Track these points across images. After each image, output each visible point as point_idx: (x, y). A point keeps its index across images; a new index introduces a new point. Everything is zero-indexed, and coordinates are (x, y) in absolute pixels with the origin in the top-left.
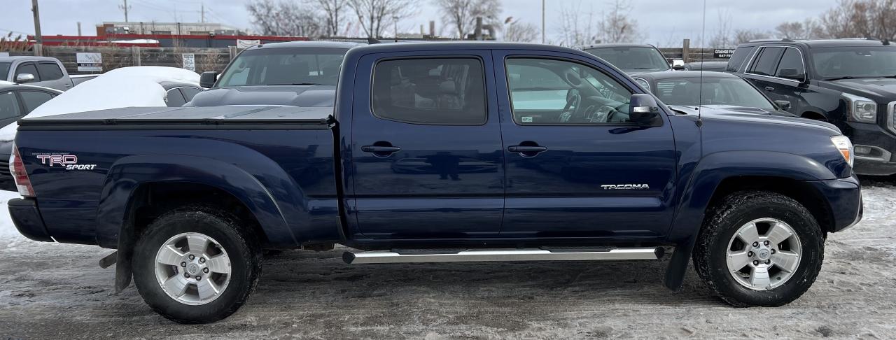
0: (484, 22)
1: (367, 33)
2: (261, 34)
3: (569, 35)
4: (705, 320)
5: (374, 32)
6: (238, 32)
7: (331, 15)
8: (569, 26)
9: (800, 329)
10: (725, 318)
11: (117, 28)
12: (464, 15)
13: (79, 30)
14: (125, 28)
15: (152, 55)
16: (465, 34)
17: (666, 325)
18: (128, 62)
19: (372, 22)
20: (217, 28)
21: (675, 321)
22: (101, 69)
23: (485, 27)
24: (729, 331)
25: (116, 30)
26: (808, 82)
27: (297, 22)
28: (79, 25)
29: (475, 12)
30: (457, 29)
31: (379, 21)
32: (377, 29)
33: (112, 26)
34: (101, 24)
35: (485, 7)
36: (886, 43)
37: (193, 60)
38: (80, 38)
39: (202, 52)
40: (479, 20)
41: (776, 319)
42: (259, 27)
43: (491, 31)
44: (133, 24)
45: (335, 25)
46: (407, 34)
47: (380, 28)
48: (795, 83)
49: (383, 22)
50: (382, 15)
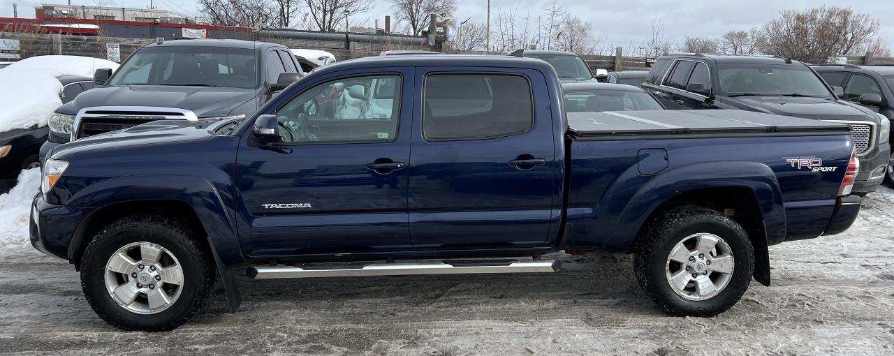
0: (438, 20)
1: (320, 25)
2: (210, 22)
3: (505, 40)
4: (552, 339)
5: (326, 25)
6: (186, 20)
7: (282, 6)
8: (506, 30)
9: (638, 351)
10: (572, 337)
11: (56, 11)
12: (418, 11)
13: (15, 12)
14: (64, 12)
15: (74, 44)
16: (419, 31)
17: (513, 345)
18: (47, 50)
19: (325, 15)
20: (163, 15)
21: (523, 340)
22: (18, 56)
23: (439, 25)
24: (570, 352)
25: (54, 13)
26: (713, 98)
27: (247, 11)
28: (15, 6)
29: (428, 10)
30: (411, 25)
31: (332, 14)
32: (330, 22)
33: (52, 8)
34: (40, 6)
35: (439, 4)
36: (788, 62)
37: (118, 50)
38: (15, 20)
39: (128, 42)
40: (433, 17)
41: (621, 340)
42: (207, 15)
43: (445, 29)
44: (76, 8)
45: (286, 16)
46: (361, 28)
47: (333, 21)
48: (702, 97)
49: (336, 15)
50: (335, 8)
